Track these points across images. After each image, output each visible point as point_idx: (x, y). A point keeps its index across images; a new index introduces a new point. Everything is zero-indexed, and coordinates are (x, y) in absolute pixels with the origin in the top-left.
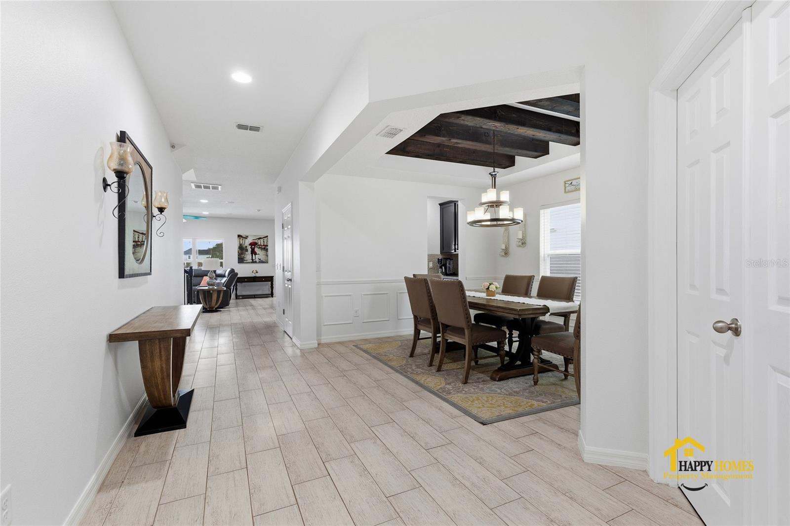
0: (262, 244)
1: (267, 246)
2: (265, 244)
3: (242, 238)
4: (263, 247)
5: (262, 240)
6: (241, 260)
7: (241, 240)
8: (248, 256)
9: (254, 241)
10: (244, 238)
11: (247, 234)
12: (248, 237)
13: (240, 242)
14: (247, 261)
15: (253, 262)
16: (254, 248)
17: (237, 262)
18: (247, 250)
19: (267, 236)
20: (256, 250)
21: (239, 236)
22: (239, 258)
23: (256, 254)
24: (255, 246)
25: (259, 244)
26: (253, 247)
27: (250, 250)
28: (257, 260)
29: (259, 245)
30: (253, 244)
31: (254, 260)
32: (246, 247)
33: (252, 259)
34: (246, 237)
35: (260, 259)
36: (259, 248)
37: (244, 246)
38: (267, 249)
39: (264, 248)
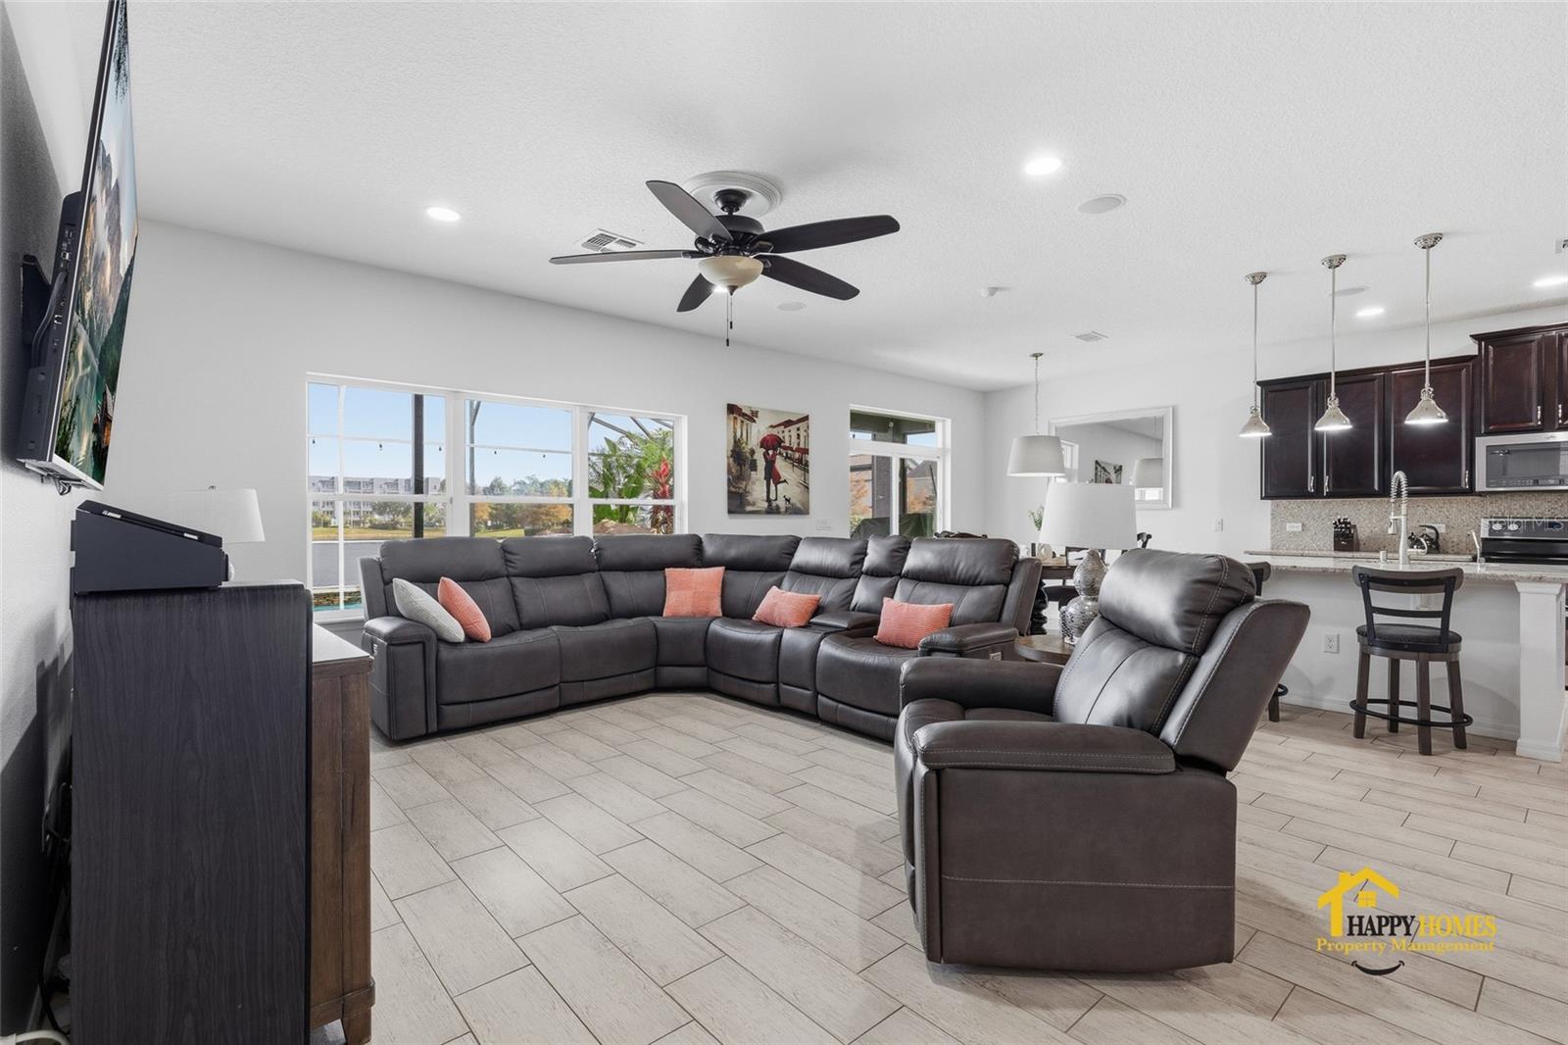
0: (795, 447)
1: (806, 451)
2: (802, 446)
3: (740, 419)
4: (797, 455)
5: (793, 428)
6: (738, 503)
7: (739, 422)
8: (757, 489)
9: (774, 432)
10: (744, 415)
11: (755, 406)
12: (755, 414)
13: (735, 433)
14: (754, 504)
15: (772, 510)
16: (774, 455)
17: (726, 511)
18: (754, 466)
19: (806, 418)
20: (781, 465)
21: (732, 409)
22: (730, 493)
23: (778, 480)
24: (775, 449)
25: (787, 444)
26: (771, 452)
27: (761, 464)
28: (781, 503)
29: (786, 448)
30: (771, 444)
31: (774, 504)
32: (753, 452)
33: (769, 500)
34: (752, 417)
35: (788, 500)
36: (787, 457)
37: (747, 449)
38: (807, 464)
39: (800, 461)
